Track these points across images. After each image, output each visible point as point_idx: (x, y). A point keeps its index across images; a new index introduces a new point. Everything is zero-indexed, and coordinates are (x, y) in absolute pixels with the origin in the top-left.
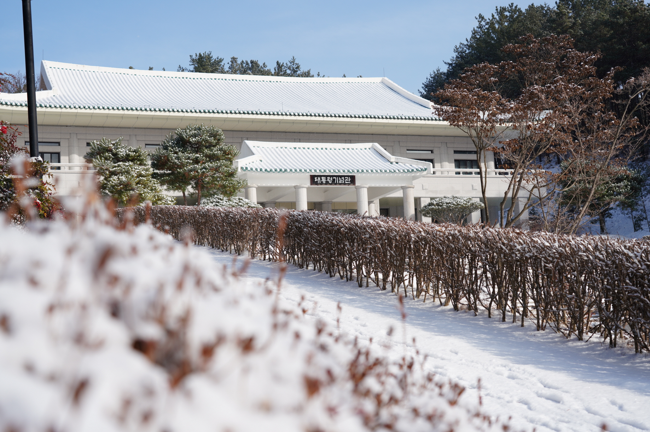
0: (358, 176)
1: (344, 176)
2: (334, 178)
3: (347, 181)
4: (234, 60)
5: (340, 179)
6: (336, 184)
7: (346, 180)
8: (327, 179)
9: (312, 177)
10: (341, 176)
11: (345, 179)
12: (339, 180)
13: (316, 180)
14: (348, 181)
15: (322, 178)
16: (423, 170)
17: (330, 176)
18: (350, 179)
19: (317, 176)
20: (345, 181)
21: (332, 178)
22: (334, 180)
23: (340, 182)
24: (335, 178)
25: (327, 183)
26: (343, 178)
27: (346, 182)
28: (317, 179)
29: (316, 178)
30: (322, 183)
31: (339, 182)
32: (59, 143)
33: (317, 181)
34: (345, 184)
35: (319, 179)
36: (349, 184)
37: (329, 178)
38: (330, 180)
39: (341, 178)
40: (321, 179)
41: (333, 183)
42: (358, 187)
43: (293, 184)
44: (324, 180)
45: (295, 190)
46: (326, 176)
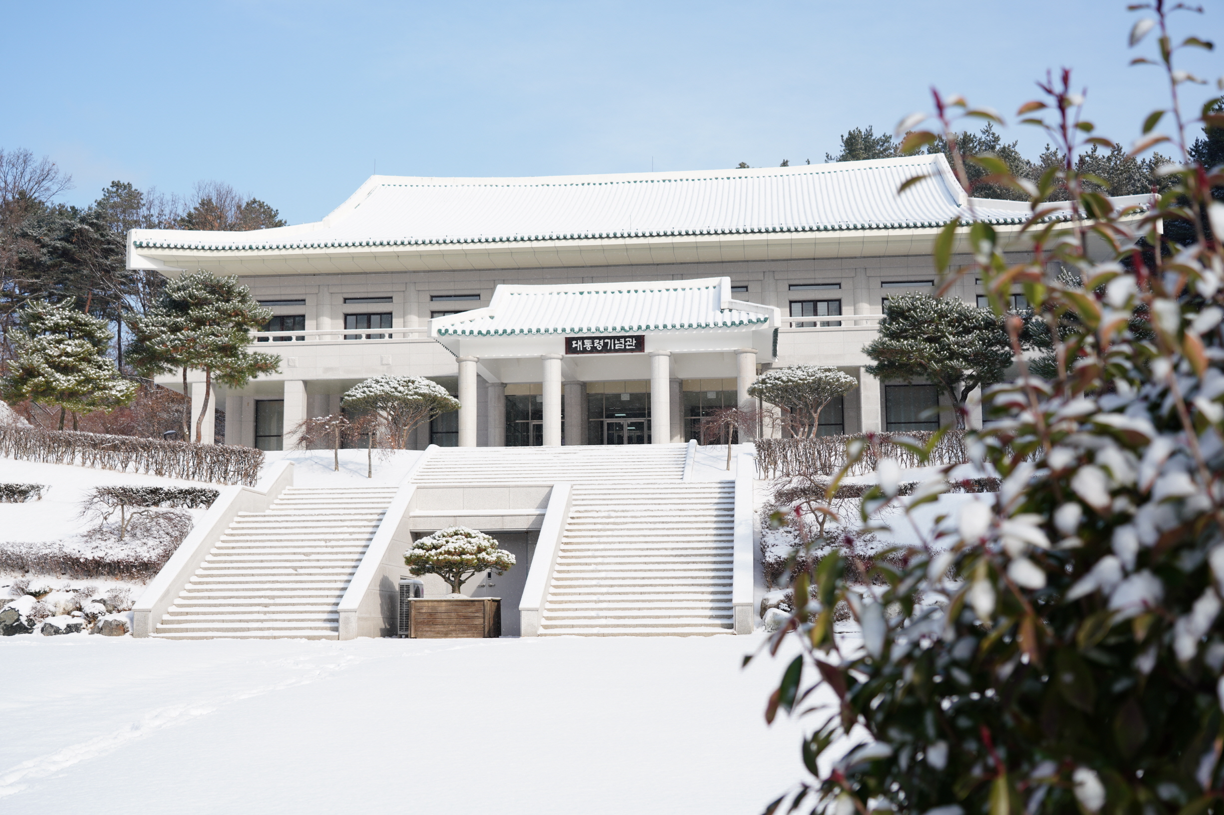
0: (649, 337)
1: (625, 337)
2: (606, 341)
3: (629, 345)
5: (616, 342)
6: (610, 351)
7: (628, 343)
8: (593, 343)
9: (569, 341)
10: (619, 338)
11: (626, 342)
12: (615, 345)
13: (574, 346)
14: (632, 345)
15: (585, 341)
16: (761, 322)
17: (600, 338)
18: (634, 342)
19: (576, 339)
20: (625, 346)
21: (602, 342)
22: (606, 344)
23: (617, 348)
24: (609, 341)
25: (594, 350)
26: (623, 341)
27: (627, 347)
28: (577, 343)
29: (574, 342)
30: (584, 351)
31: (614, 346)
33: (576, 347)
34: (625, 350)
35: (580, 343)
36: (632, 351)
37: (598, 341)
38: (598, 345)
39: (619, 340)
40: (583, 344)
41: (605, 349)
42: (651, 356)
43: (536, 354)
44: (588, 344)
45: (540, 362)
46: (593, 339)
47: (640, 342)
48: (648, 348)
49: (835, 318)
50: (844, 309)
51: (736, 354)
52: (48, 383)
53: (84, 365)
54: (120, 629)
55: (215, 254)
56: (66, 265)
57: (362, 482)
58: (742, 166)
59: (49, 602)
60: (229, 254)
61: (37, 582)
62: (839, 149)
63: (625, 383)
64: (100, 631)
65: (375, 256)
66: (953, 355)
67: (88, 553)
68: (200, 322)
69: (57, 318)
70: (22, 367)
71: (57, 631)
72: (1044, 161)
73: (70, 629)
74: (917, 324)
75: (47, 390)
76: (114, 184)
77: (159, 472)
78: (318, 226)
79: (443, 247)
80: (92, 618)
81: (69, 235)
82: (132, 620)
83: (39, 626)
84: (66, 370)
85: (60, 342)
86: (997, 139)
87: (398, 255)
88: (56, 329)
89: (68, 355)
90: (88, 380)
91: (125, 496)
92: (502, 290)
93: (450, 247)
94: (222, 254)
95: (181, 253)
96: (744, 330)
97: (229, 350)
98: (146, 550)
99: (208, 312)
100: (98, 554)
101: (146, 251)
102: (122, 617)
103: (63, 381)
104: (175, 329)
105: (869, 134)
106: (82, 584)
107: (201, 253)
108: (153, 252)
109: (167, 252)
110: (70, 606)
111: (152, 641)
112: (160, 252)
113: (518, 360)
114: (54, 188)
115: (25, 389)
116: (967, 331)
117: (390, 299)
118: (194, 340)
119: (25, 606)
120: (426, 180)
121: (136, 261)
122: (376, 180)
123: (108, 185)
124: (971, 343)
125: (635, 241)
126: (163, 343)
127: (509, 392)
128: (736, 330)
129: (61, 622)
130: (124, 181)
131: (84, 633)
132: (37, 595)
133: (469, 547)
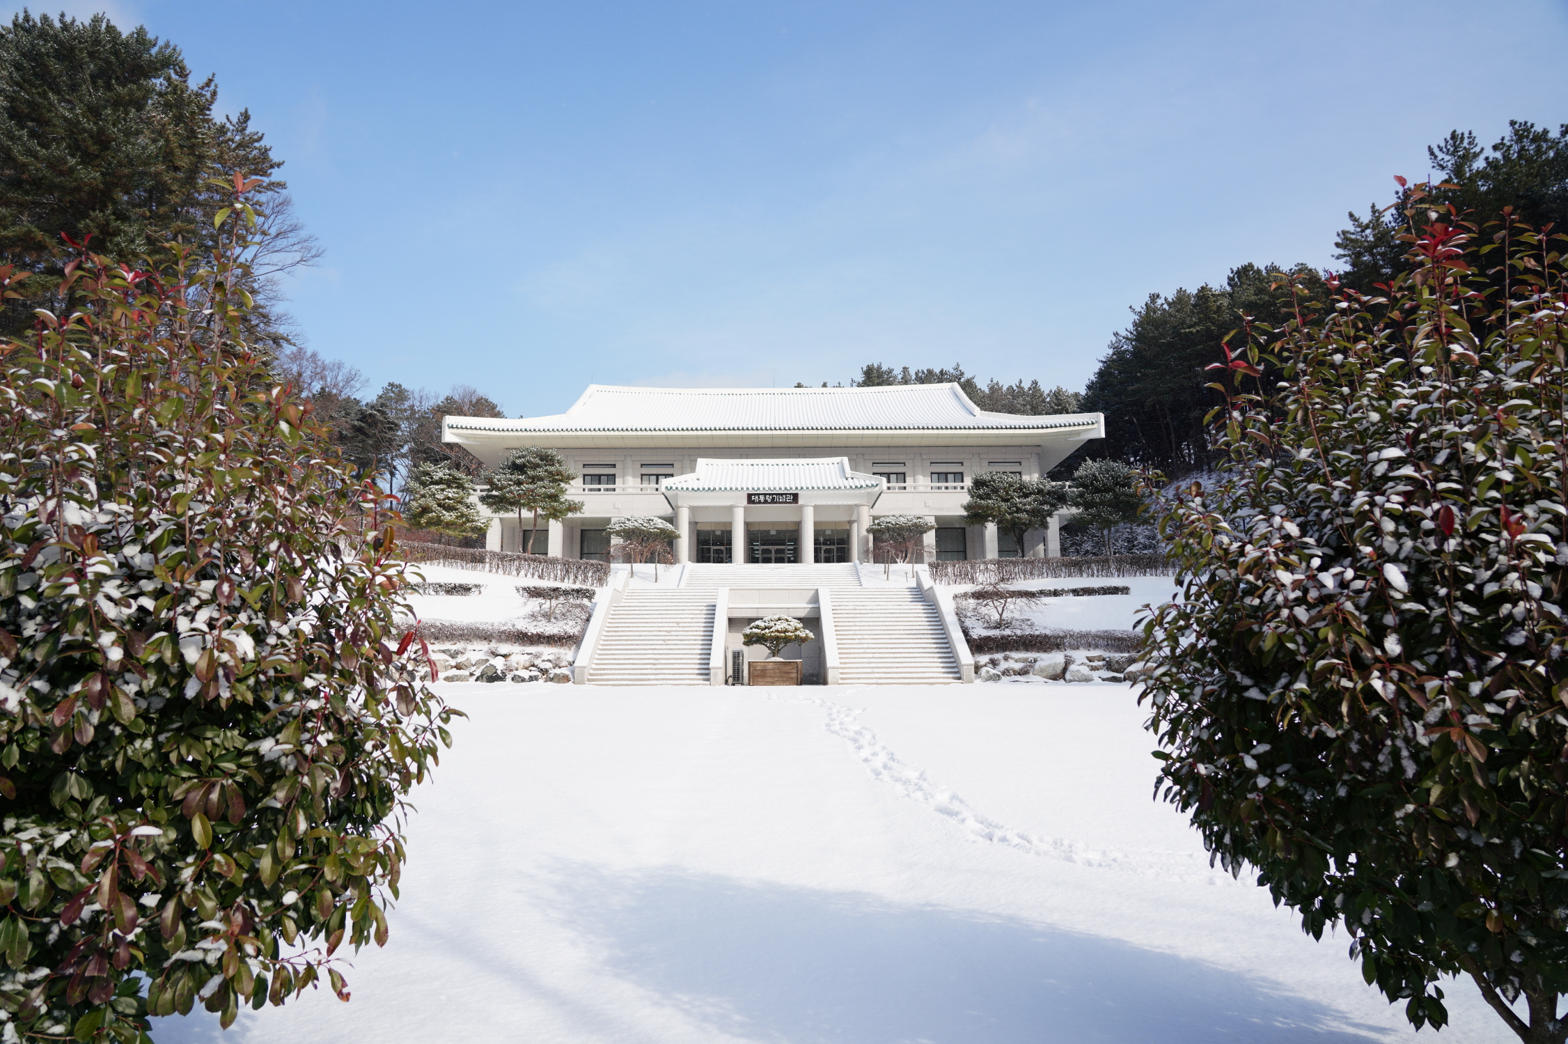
0: (802, 494)
1: (786, 494)
2: (774, 496)
4: (905, 369)
5: (780, 497)
6: (776, 503)
7: (788, 498)
8: (765, 498)
9: (749, 496)
10: (782, 494)
11: (786, 497)
12: (779, 499)
13: (753, 499)
14: (790, 500)
15: (760, 496)
17: (770, 495)
18: (792, 497)
19: (755, 495)
21: (771, 497)
23: (780, 501)
24: (776, 496)
25: (766, 502)
26: (784, 496)
27: (787, 501)
28: (755, 498)
29: (753, 497)
30: (760, 502)
33: (755, 500)
34: (786, 503)
35: (757, 497)
36: (789, 503)
38: (769, 499)
39: (782, 496)
40: (759, 498)
41: (773, 501)
42: (802, 507)
43: (728, 504)
44: (762, 498)
45: (730, 509)
46: (765, 495)
47: (795, 497)
48: (801, 502)
49: (903, 485)
50: (907, 479)
51: (857, 506)
52: (439, 517)
53: (459, 506)
54: (565, 679)
55: (502, 433)
56: (361, 437)
57: (651, 585)
58: (799, 386)
59: (513, 660)
60: (511, 433)
61: (504, 648)
62: (860, 378)
63: (773, 523)
64: (551, 680)
65: (607, 437)
66: (1019, 510)
67: (532, 629)
68: (534, 480)
69: (440, 474)
70: (420, 506)
71: (523, 680)
72: (992, 389)
73: (532, 679)
74: (995, 491)
75: (438, 522)
76: (391, 385)
77: (540, 577)
78: (563, 416)
79: (654, 433)
80: (544, 672)
81: (364, 417)
82: (573, 672)
83: (509, 677)
84: (449, 509)
85: (443, 490)
86: (962, 374)
87: (623, 437)
88: (440, 482)
89: (449, 498)
90: (462, 515)
91: (535, 593)
92: (701, 462)
93: (658, 433)
94: (506, 433)
95: (479, 432)
96: (863, 491)
97: (554, 497)
98: (571, 628)
99: (540, 472)
100: (539, 630)
101: (455, 431)
102: (565, 671)
103: (448, 516)
104: (519, 483)
105: (879, 367)
106: (533, 649)
107: (492, 433)
108: (460, 431)
109: (470, 431)
110: (527, 664)
111: (587, 687)
112: (465, 431)
113: (706, 507)
114: (358, 385)
115: (423, 521)
116: (1026, 496)
117: (614, 466)
118: (533, 491)
119: (499, 663)
120: (626, 389)
121: (449, 437)
122: (593, 388)
123: (386, 385)
124: (1030, 504)
125: (779, 432)
126: (511, 492)
127: (700, 527)
128: (858, 491)
129: (525, 674)
130: (397, 383)
131: (541, 681)
132: (504, 656)
133: (790, 628)
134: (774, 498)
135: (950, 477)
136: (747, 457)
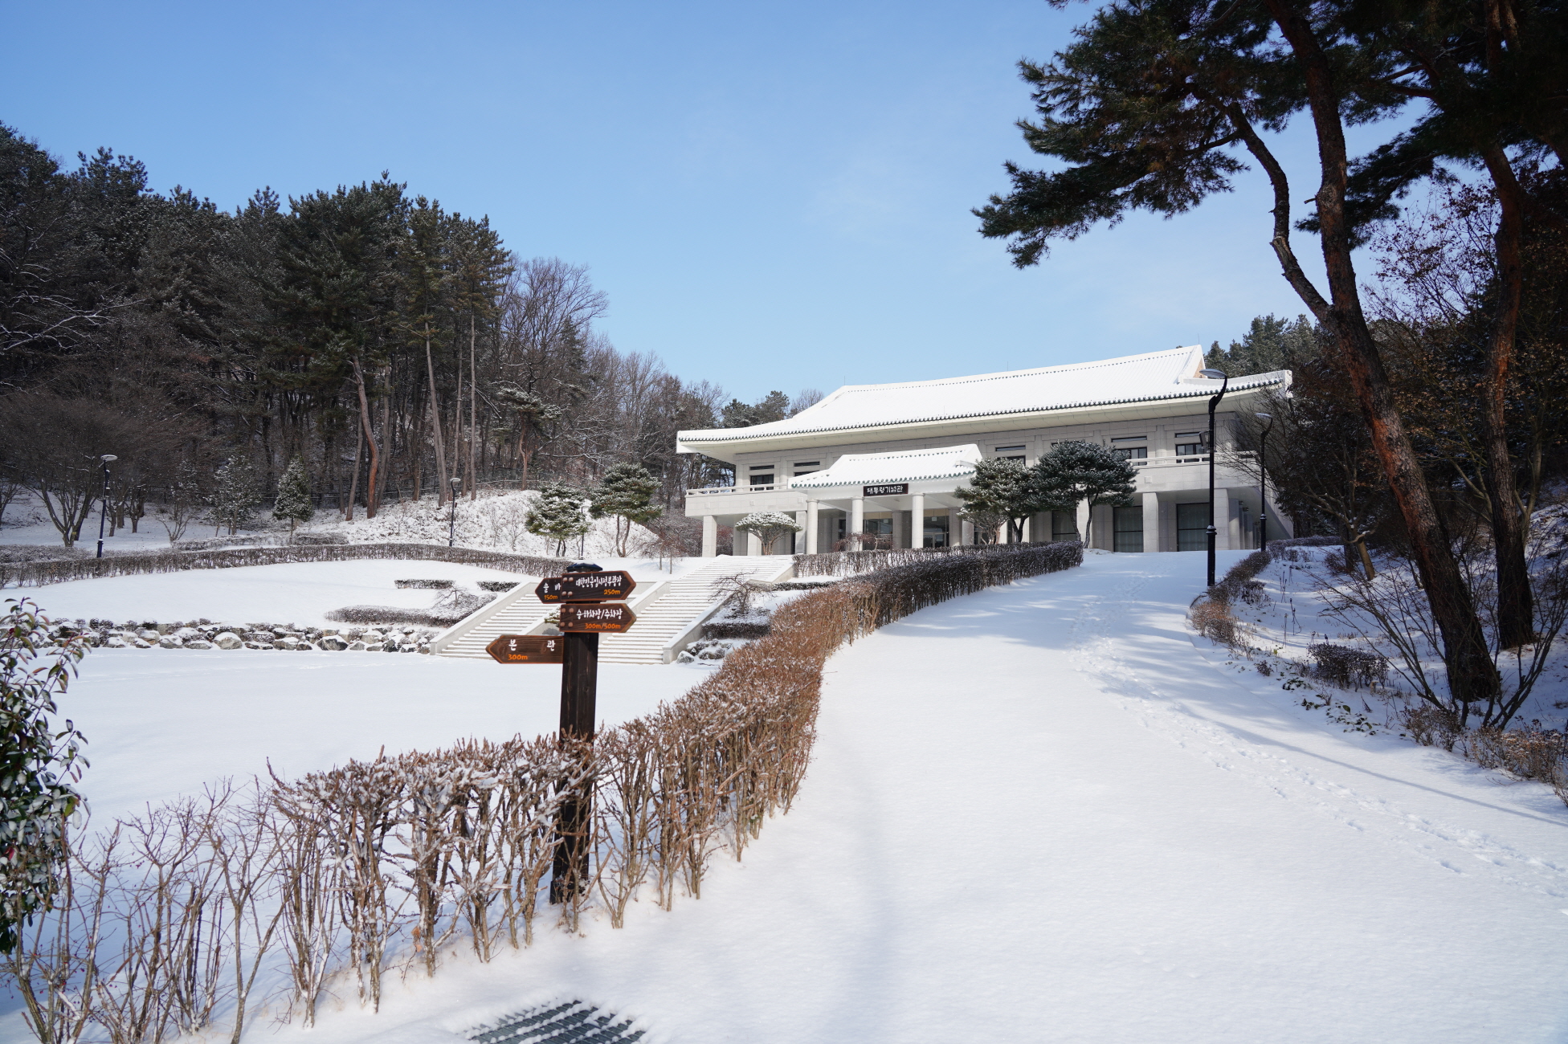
0: (911, 485)
1: (897, 485)
3: (899, 490)
6: (891, 492)
7: (899, 488)
8: (879, 490)
9: (865, 489)
11: (897, 488)
15: (875, 488)
17: (882, 486)
18: (901, 487)
19: (868, 487)
20: (897, 490)
21: (884, 488)
25: (879, 493)
26: (894, 487)
28: (869, 490)
30: (874, 494)
32: (772, 467)
33: (871, 492)
34: (902, 492)
37: (882, 488)
38: (882, 490)
40: (873, 490)
41: (886, 493)
42: (912, 496)
43: (848, 497)
44: (876, 490)
45: (849, 502)
46: (879, 487)
47: (905, 487)
48: (910, 491)
54: (427, 650)
64: (421, 651)
73: (410, 650)
80: (419, 645)
92: (845, 459)
120: (873, 387)
121: (681, 448)
129: (408, 647)
134: (887, 489)
135: (1135, 452)
136: (881, 450)
